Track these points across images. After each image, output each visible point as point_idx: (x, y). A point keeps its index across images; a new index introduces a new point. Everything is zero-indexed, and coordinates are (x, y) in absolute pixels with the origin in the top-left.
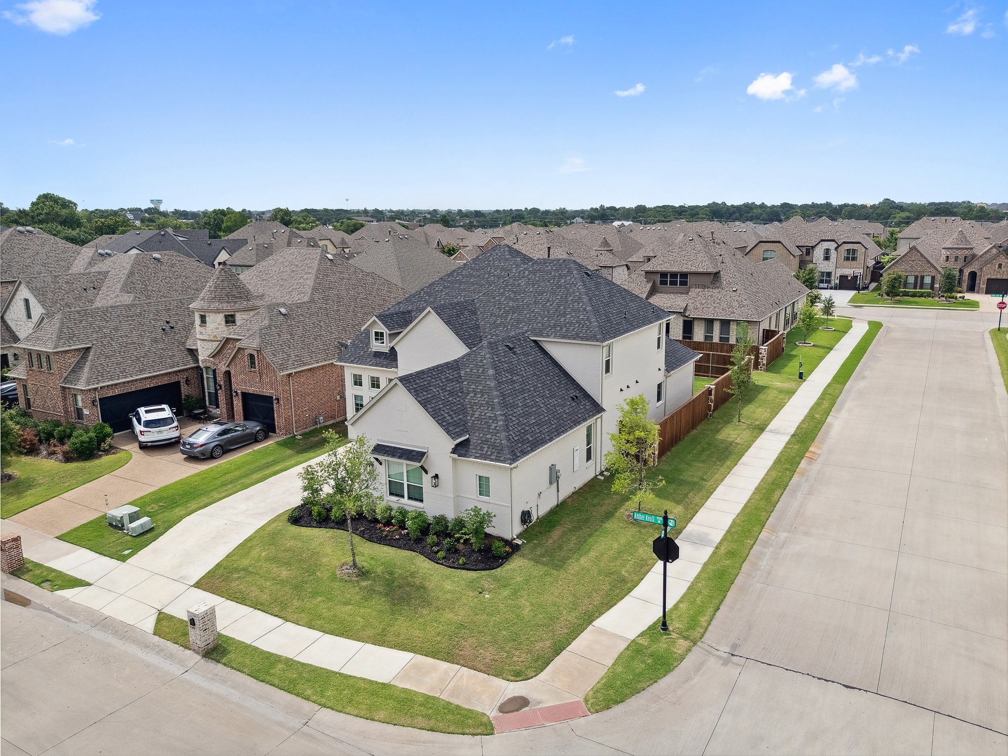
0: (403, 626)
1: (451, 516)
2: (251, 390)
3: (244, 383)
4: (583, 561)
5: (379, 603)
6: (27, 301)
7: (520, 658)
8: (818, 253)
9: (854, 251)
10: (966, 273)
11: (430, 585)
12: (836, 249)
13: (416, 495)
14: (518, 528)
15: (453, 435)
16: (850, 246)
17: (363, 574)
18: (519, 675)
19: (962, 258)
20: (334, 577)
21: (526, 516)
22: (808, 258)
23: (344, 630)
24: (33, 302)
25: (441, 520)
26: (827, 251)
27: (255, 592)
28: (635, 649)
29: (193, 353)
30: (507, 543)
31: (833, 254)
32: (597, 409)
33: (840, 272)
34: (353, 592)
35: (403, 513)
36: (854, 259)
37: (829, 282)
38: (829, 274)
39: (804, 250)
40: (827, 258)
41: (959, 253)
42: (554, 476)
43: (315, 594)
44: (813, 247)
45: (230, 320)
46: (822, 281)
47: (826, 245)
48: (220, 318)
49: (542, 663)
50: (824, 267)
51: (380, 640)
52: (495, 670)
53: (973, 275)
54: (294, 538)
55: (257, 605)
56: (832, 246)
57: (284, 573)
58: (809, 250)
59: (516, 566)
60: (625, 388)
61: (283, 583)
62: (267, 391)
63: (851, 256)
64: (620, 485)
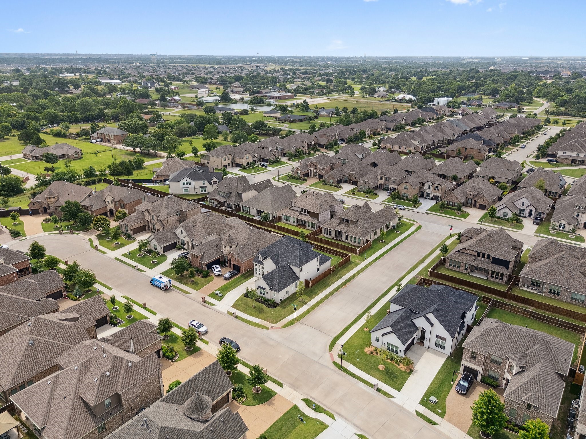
0: (260, 316)
1: (269, 299)
2: (235, 264)
3: (233, 262)
4: (288, 308)
5: (257, 312)
6: (182, 230)
7: (275, 321)
8: (426, 186)
9: (438, 187)
10: (473, 201)
11: (265, 310)
12: (432, 185)
13: (264, 294)
14: (280, 301)
15: (270, 287)
16: (436, 185)
17: (255, 307)
18: (274, 323)
19: (472, 195)
20: (251, 307)
21: (281, 300)
22: (423, 187)
23: (252, 316)
24: (183, 231)
25: (268, 299)
26: (429, 186)
27: (240, 309)
28: (290, 321)
29: (222, 252)
30: (277, 304)
31: (431, 187)
32: (298, 279)
33: (433, 194)
34: (254, 310)
35: (262, 297)
36: (438, 190)
37: (429, 196)
38: (429, 194)
39: (422, 184)
40: (429, 188)
41: (471, 193)
42: (287, 292)
43: (249, 310)
44: (425, 183)
45: (231, 247)
46: (427, 196)
47: (429, 183)
48: (229, 247)
49: (277, 322)
50: (428, 191)
51: (257, 317)
52: (271, 323)
53: (475, 201)
54: (245, 300)
55: (241, 311)
56: (431, 184)
57: (244, 306)
58: (423, 184)
59: (278, 308)
60: (306, 273)
61: (244, 308)
62: (238, 265)
63: (437, 189)
64: (298, 295)
